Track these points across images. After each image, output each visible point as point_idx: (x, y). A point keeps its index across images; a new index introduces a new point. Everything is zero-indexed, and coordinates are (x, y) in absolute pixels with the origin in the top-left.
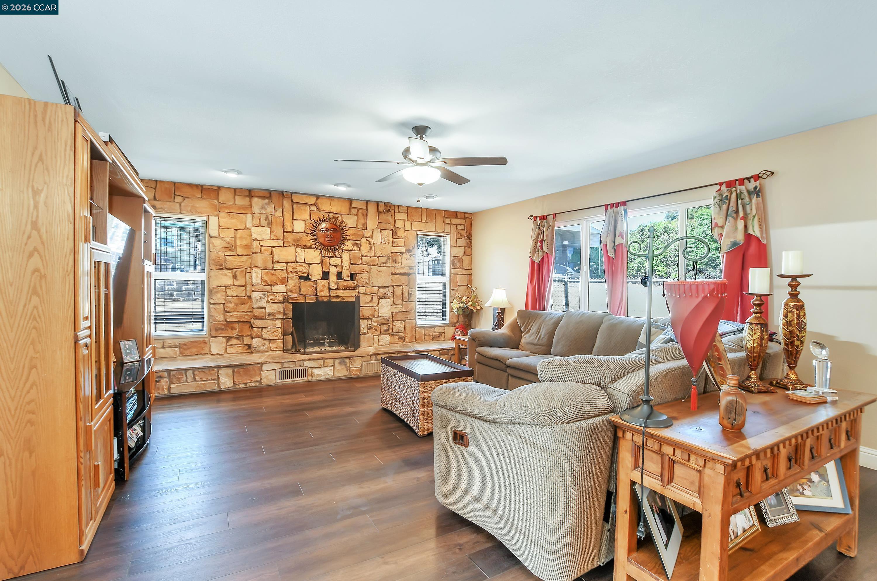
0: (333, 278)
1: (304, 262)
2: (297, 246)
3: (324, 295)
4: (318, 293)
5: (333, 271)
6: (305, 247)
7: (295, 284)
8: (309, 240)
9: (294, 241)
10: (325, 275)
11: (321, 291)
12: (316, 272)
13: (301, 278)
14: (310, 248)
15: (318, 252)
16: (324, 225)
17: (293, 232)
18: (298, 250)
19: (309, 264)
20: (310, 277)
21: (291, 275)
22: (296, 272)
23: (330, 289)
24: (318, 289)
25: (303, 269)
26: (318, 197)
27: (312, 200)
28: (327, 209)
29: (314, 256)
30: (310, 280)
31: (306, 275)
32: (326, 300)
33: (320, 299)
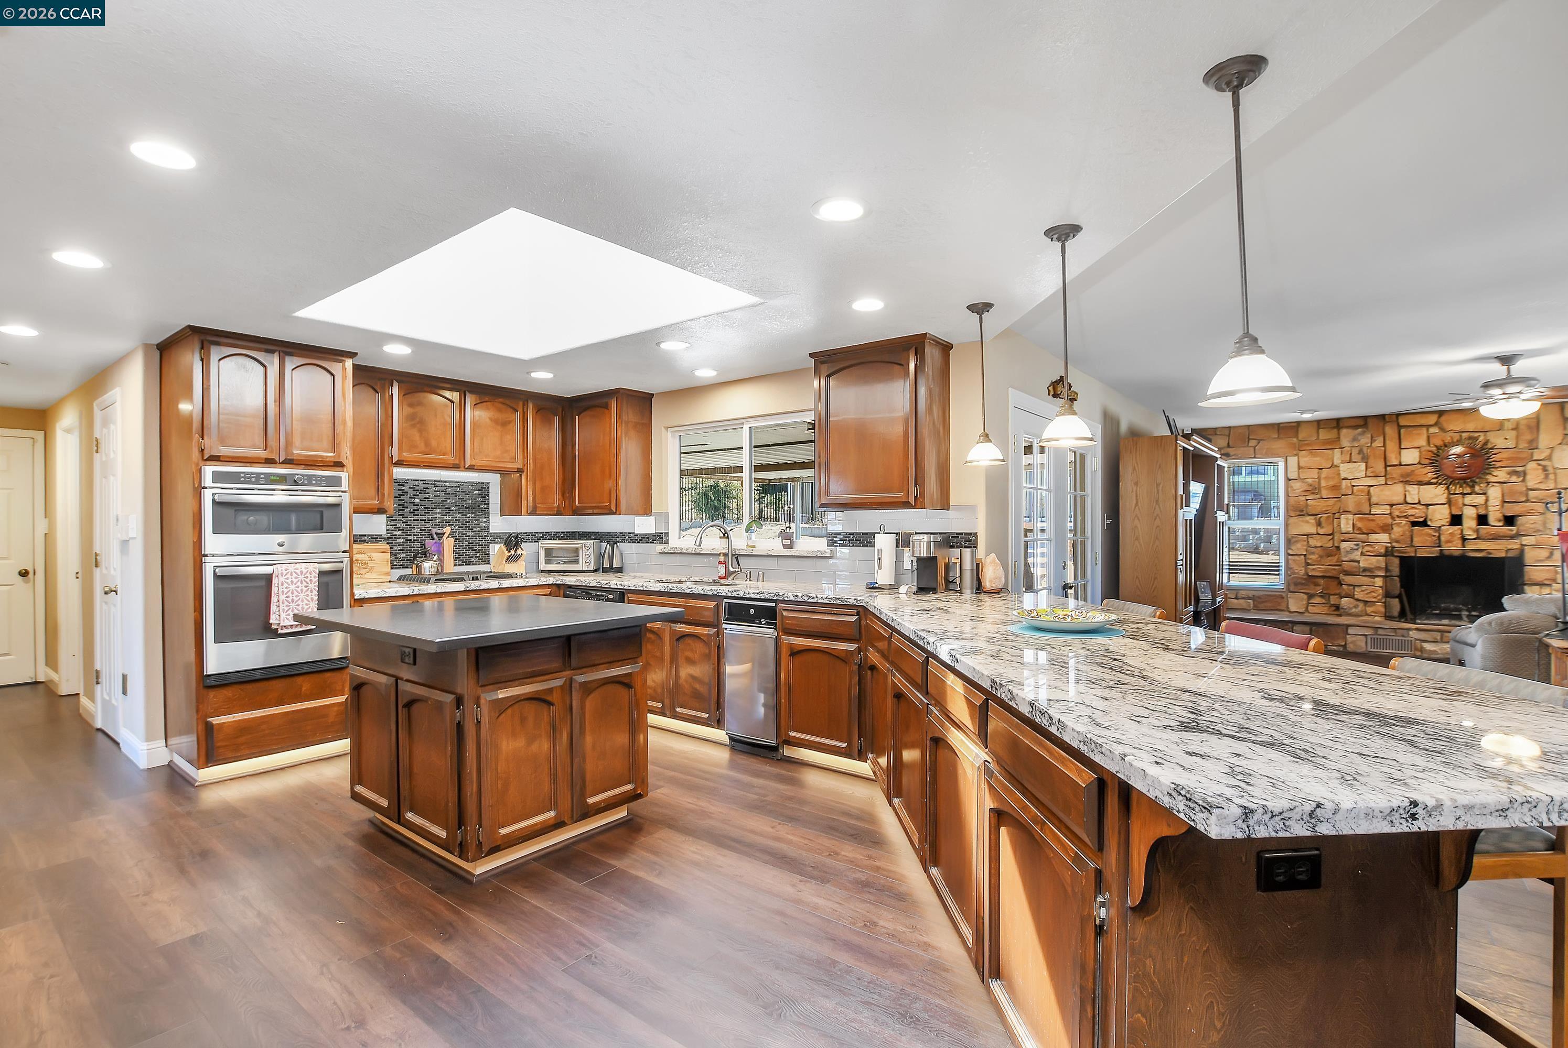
0: (1470, 523)
1: (1419, 503)
2: (1407, 482)
3: (1454, 547)
4: (1443, 544)
5: (1470, 514)
6: (1420, 483)
7: (1404, 532)
8: (1428, 473)
9: (1402, 476)
10: (1456, 520)
11: (1448, 542)
12: (1440, 515)
13: (1414, 524)
14: (1429, 483)
15: (1441, 489)
16: (1458, 450)
17: (1401, 465)
18: (1409, 488)
19: (1427, 505)
20: (1429, 523)
21: (1398, 521)
22: (1406, 517)
23: (1464, 539)
24: (1443, 538)
25: (1418, 513)
26: (1441, 413)
27: (1433, 419)
28: (1458, 429)
29: (1436, 493)
30: (1429, 526)
31: (1422, 520)
32: (1456, 554)
33: (1446, 553)
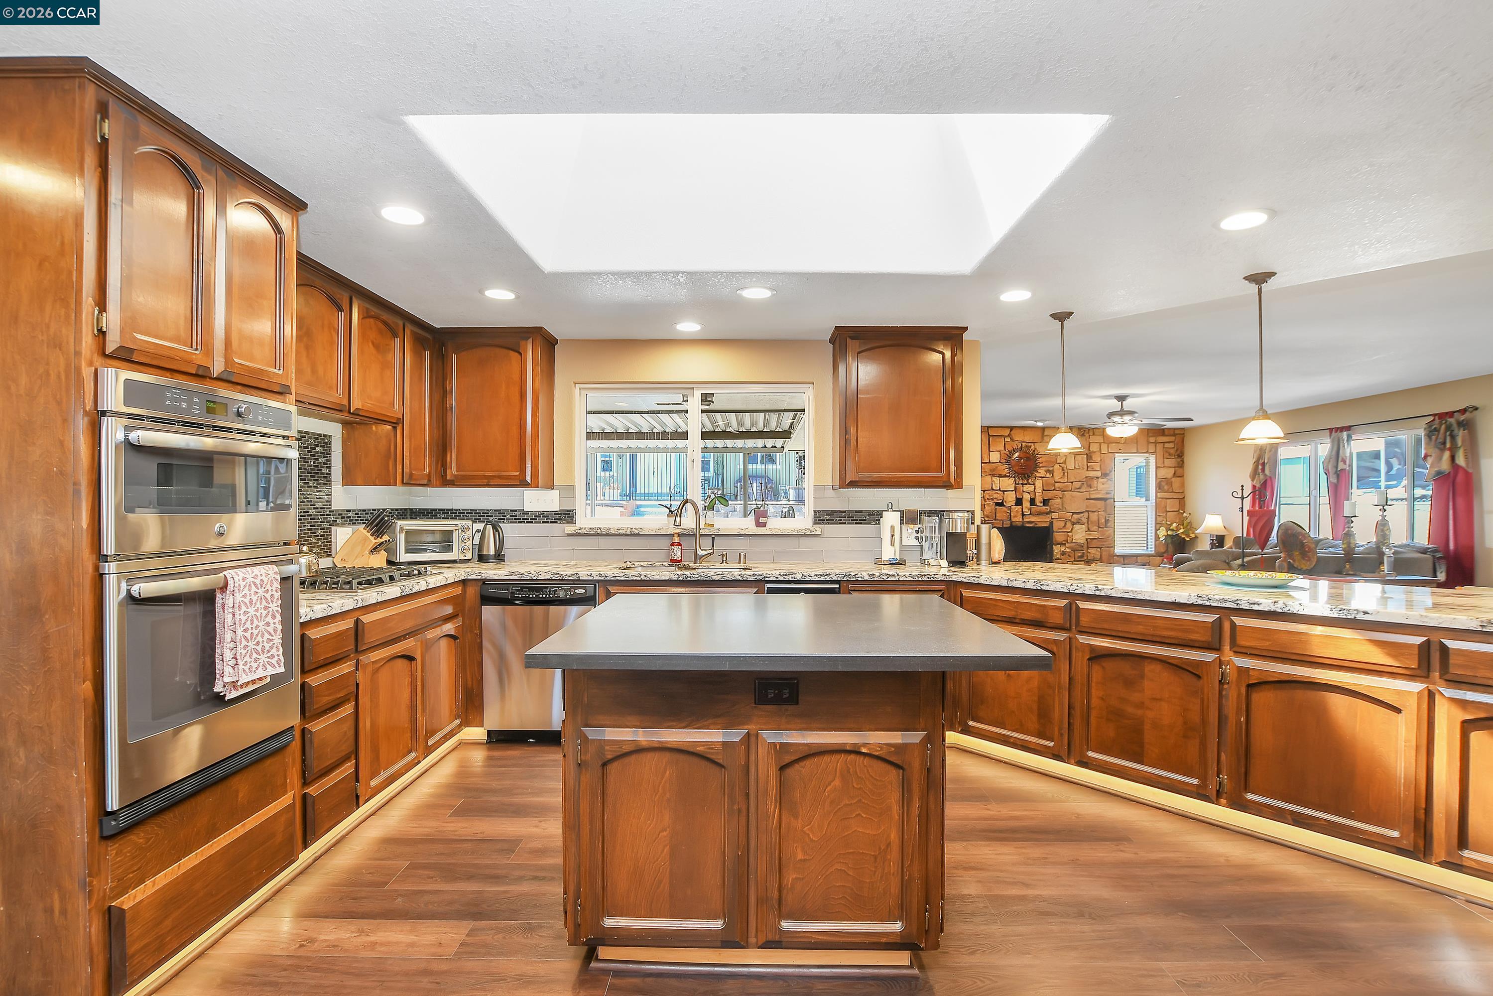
0: (1026, 504)
1: (1000, 490)
2: (993, 475)
3: (1018, 519)
4: (1012, 518)
5: (1027, 497)
6: (1000, 476)
7: (992, 509)
8: (1004, 469)
9: (991, 470)
10: (1019, 502)
11: (1015, 517)
12: (1011, 498)
13: (997, 504)
14: (1005, 476)
15: (1012, 480)
16: (1017, 455)
17: (989, 463)
18: (994, 479)
19: (1004, 491)
20: (1005, 504)
21: (988, 502)
22: (992, 499)
23: (1023, 515)
24: (1012, 515)
25: (998, 496)
26: (1012, 428)
27: (1007, 432)
28: (1020, 439)
29: (1008, 483)
30: (1005, 506)
31: (1001, 501)
32: (1019, 524)
33: (1014, 524)
